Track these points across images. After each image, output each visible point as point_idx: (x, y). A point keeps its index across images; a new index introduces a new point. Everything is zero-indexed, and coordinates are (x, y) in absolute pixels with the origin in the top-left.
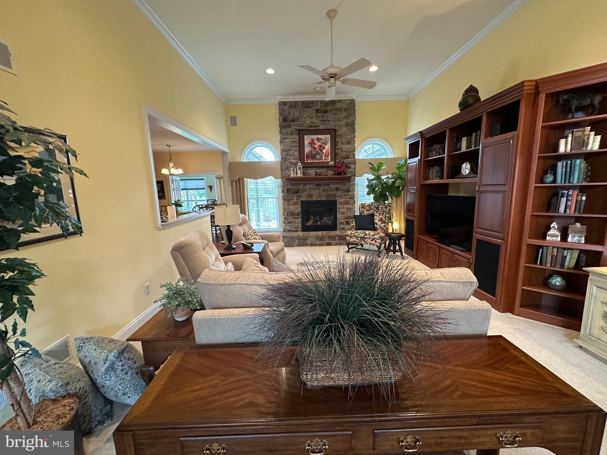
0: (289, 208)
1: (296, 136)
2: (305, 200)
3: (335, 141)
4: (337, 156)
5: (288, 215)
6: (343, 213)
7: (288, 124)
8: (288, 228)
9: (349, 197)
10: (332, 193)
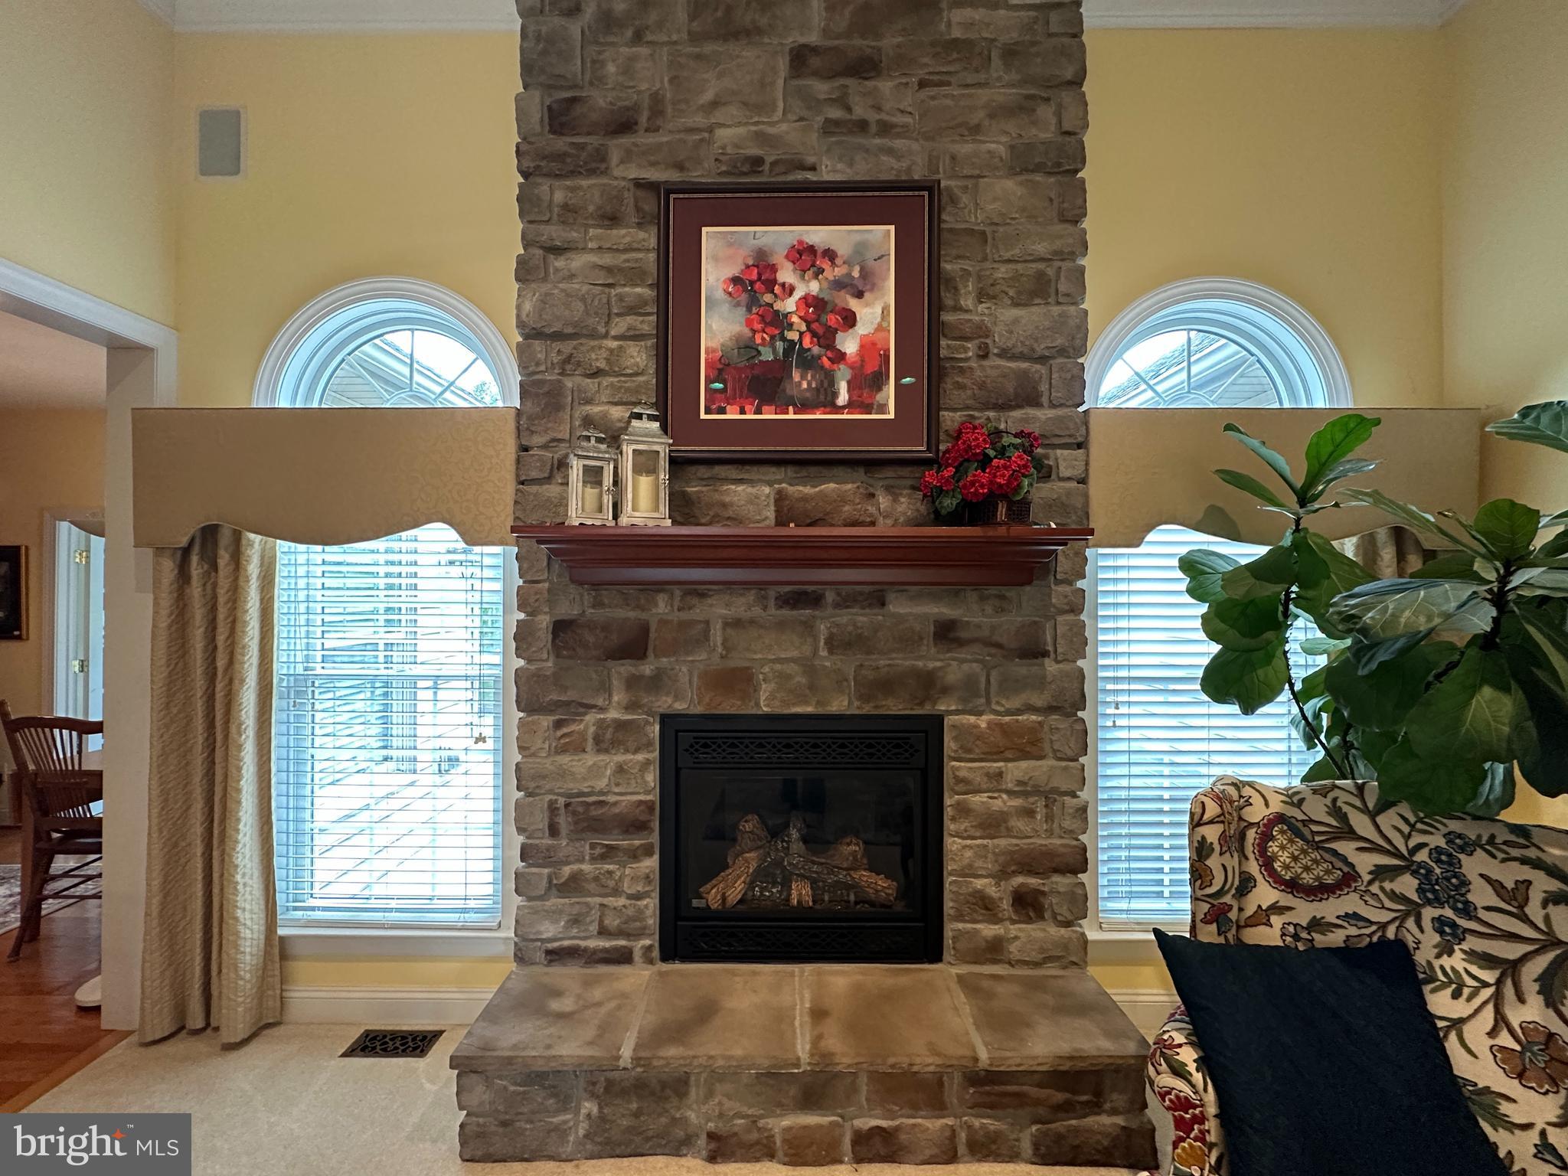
0: (563, 774)
1: (642, 235)
2: (698, 710)
3: (937, 279)
4: (948, 384)
5: (554, 831)
6: (992, 824)
7: (581, 147)
8: (549, 930)
9: (1039, 700)
10: (903, 662)
